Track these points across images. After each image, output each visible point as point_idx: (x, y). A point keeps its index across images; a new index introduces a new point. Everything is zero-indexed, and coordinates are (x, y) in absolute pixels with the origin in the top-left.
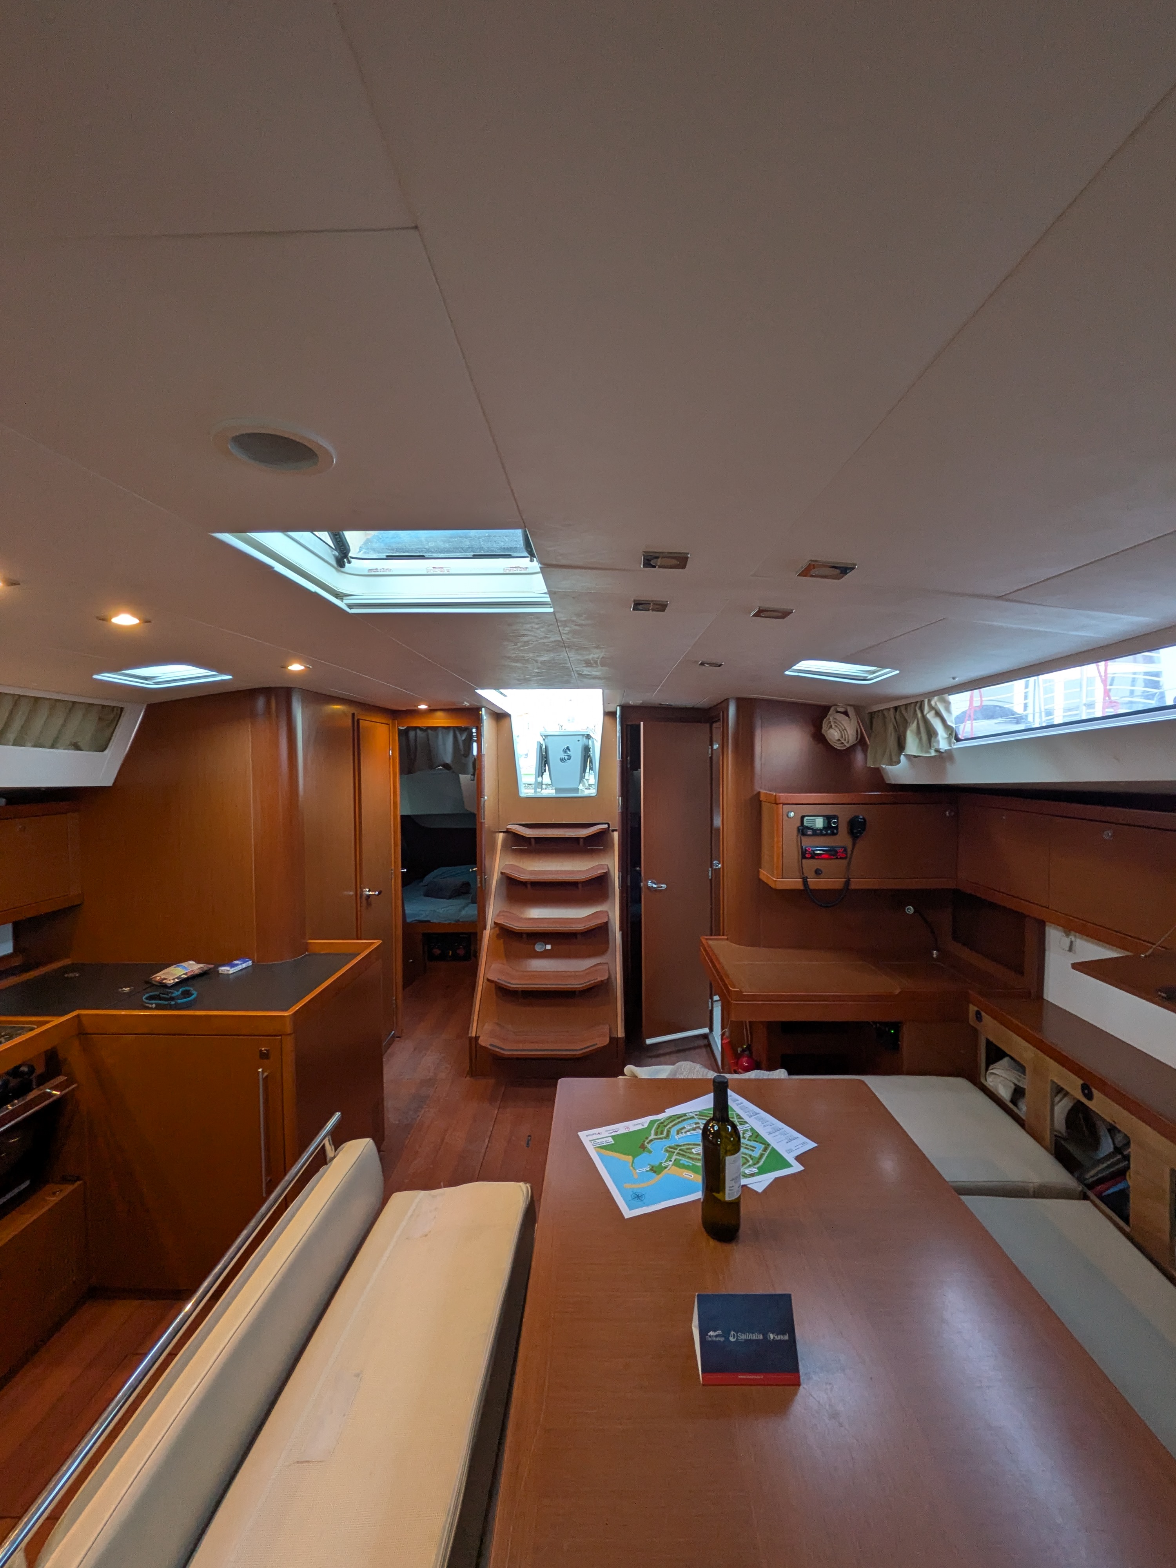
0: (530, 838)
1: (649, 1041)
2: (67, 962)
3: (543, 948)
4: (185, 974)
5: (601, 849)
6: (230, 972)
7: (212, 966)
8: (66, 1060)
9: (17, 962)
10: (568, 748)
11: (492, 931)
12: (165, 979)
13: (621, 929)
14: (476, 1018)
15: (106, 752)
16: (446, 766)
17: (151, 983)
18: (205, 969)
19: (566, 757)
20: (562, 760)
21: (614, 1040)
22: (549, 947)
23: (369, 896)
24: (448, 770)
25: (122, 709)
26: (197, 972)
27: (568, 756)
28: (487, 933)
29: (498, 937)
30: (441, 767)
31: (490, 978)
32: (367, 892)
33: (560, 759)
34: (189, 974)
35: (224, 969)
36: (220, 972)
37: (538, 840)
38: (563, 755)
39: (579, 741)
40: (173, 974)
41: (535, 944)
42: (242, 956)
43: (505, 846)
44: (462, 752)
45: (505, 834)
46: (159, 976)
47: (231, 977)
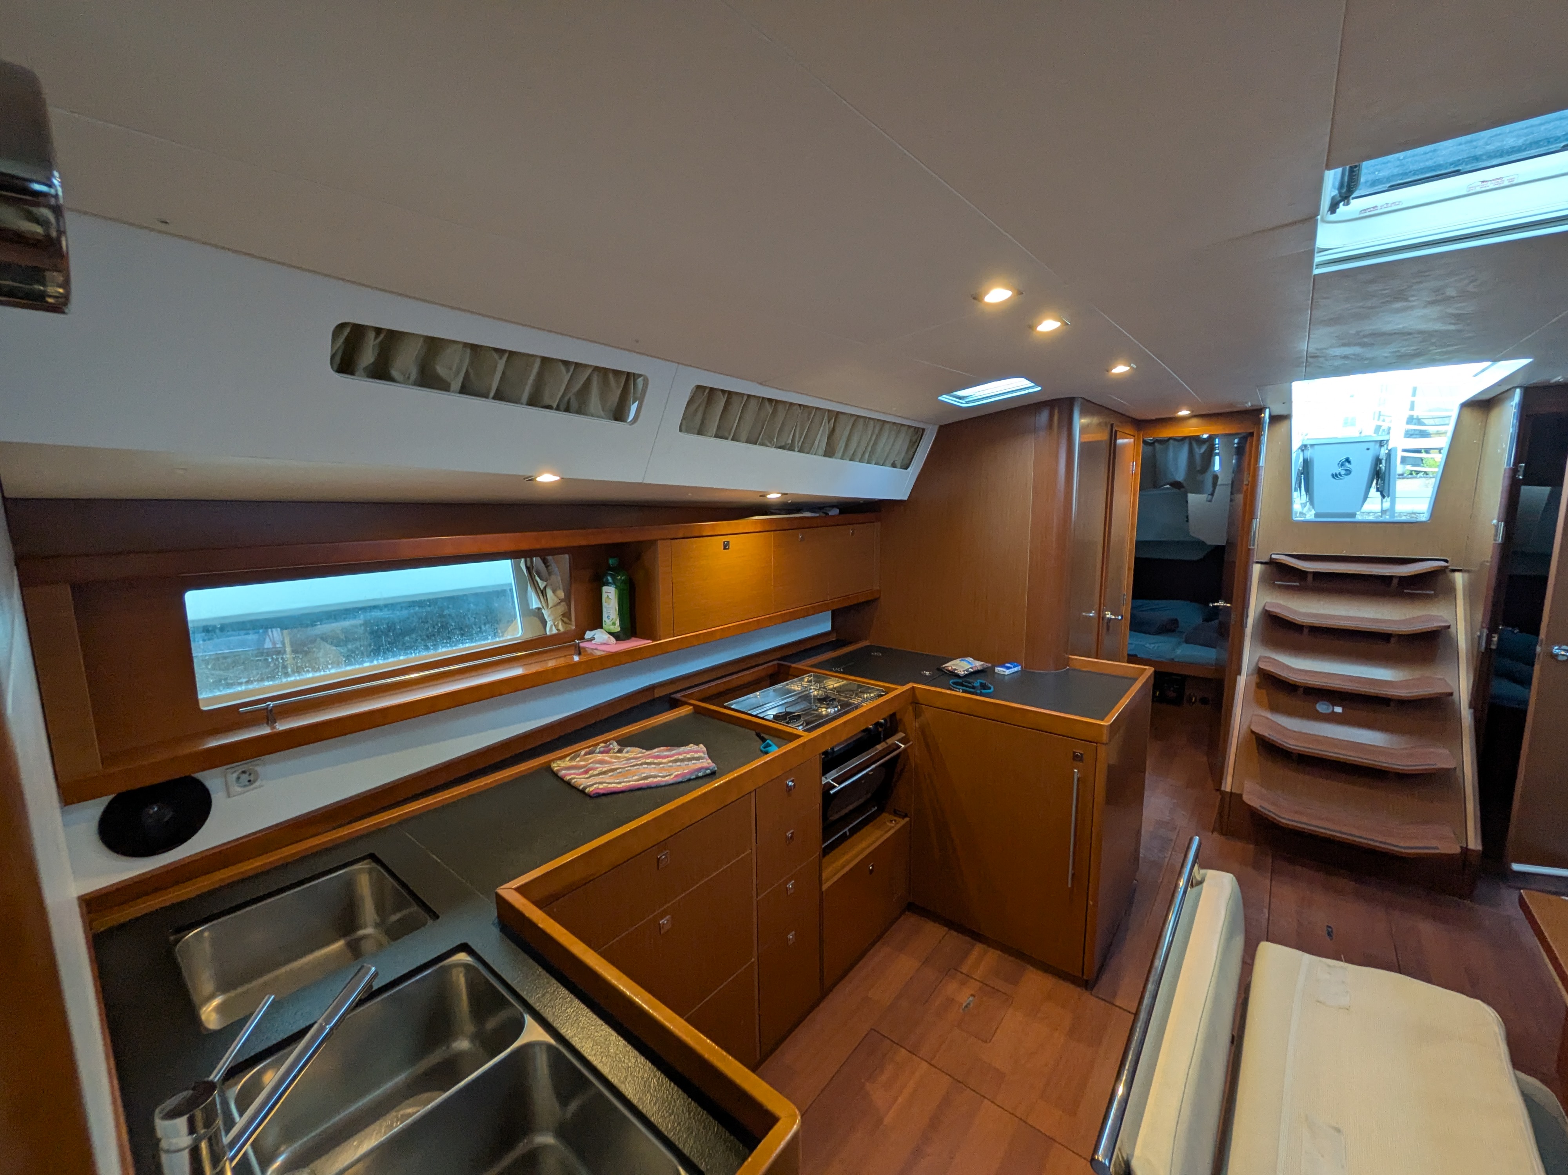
0: (1307, 572)
1: (1516, 867)
2: (866, 643)
3: (1328, 709)
4: (972, 668)
5: (1431, 595)
6: (1006, 674)
7: (989, 665)
8: (901, 720)
9: (833, 638)
10: (1348, 460)
11: (1248, 678)
12: (955, 669)
13: (1471, 705)
14: (1230, 770)
15: (909, 469)
16: (1177, 485)
17: (943, 671)
18: (985, 666)
19: (1343, 472)
20: (1335, 476)
21: (1465, 851)
22: (1338, 710)
23: (1110, 620)
24: (1179, 489)
25: (923, 430)
26: (979, 668)
27: (1346, 470)
28: (1242, 680)
29: (1259, 686)
30: (1168, 486)
31: (1253, 730)
32: (1109, 615)
33: (1333, 475)
34: (975, 669)
35: (999, 670)
36: (996, 671)
37: (1317, 575)
38: (1338, 470)
39: (1368, 449)
40: (962, 666)
41: (1318, 702)
42: (1014, 661)
43: (1263, 579)
44: (1198, 468)
45: (1263, 566)
46: (951, 665)
47: (1006, 678)
